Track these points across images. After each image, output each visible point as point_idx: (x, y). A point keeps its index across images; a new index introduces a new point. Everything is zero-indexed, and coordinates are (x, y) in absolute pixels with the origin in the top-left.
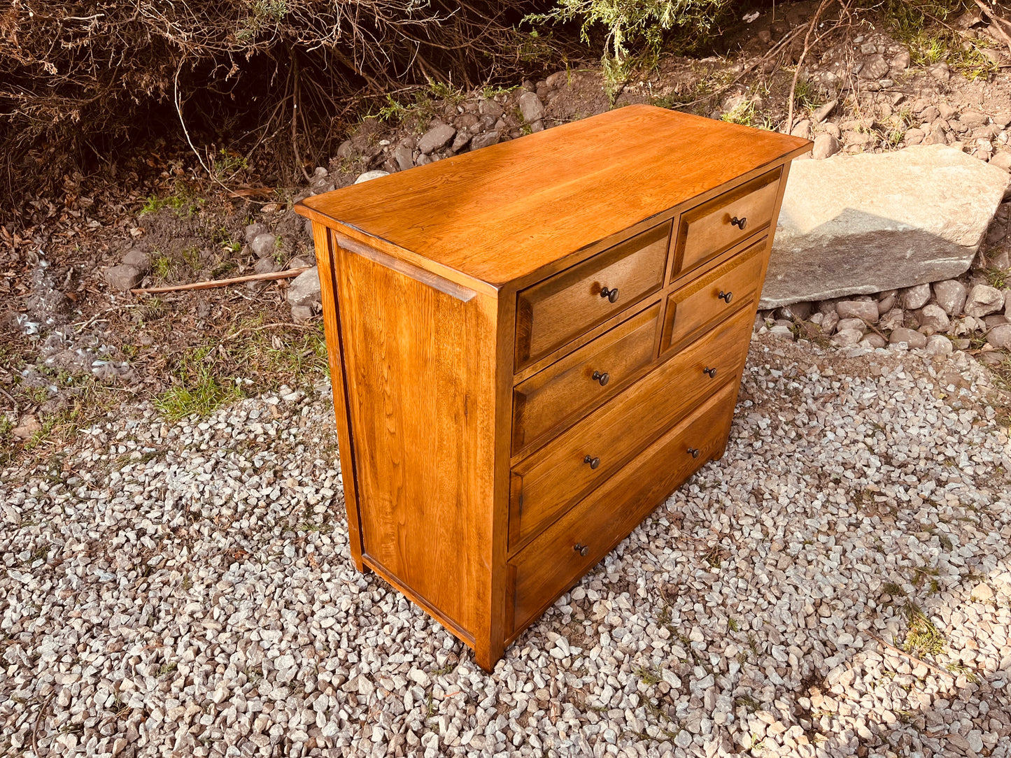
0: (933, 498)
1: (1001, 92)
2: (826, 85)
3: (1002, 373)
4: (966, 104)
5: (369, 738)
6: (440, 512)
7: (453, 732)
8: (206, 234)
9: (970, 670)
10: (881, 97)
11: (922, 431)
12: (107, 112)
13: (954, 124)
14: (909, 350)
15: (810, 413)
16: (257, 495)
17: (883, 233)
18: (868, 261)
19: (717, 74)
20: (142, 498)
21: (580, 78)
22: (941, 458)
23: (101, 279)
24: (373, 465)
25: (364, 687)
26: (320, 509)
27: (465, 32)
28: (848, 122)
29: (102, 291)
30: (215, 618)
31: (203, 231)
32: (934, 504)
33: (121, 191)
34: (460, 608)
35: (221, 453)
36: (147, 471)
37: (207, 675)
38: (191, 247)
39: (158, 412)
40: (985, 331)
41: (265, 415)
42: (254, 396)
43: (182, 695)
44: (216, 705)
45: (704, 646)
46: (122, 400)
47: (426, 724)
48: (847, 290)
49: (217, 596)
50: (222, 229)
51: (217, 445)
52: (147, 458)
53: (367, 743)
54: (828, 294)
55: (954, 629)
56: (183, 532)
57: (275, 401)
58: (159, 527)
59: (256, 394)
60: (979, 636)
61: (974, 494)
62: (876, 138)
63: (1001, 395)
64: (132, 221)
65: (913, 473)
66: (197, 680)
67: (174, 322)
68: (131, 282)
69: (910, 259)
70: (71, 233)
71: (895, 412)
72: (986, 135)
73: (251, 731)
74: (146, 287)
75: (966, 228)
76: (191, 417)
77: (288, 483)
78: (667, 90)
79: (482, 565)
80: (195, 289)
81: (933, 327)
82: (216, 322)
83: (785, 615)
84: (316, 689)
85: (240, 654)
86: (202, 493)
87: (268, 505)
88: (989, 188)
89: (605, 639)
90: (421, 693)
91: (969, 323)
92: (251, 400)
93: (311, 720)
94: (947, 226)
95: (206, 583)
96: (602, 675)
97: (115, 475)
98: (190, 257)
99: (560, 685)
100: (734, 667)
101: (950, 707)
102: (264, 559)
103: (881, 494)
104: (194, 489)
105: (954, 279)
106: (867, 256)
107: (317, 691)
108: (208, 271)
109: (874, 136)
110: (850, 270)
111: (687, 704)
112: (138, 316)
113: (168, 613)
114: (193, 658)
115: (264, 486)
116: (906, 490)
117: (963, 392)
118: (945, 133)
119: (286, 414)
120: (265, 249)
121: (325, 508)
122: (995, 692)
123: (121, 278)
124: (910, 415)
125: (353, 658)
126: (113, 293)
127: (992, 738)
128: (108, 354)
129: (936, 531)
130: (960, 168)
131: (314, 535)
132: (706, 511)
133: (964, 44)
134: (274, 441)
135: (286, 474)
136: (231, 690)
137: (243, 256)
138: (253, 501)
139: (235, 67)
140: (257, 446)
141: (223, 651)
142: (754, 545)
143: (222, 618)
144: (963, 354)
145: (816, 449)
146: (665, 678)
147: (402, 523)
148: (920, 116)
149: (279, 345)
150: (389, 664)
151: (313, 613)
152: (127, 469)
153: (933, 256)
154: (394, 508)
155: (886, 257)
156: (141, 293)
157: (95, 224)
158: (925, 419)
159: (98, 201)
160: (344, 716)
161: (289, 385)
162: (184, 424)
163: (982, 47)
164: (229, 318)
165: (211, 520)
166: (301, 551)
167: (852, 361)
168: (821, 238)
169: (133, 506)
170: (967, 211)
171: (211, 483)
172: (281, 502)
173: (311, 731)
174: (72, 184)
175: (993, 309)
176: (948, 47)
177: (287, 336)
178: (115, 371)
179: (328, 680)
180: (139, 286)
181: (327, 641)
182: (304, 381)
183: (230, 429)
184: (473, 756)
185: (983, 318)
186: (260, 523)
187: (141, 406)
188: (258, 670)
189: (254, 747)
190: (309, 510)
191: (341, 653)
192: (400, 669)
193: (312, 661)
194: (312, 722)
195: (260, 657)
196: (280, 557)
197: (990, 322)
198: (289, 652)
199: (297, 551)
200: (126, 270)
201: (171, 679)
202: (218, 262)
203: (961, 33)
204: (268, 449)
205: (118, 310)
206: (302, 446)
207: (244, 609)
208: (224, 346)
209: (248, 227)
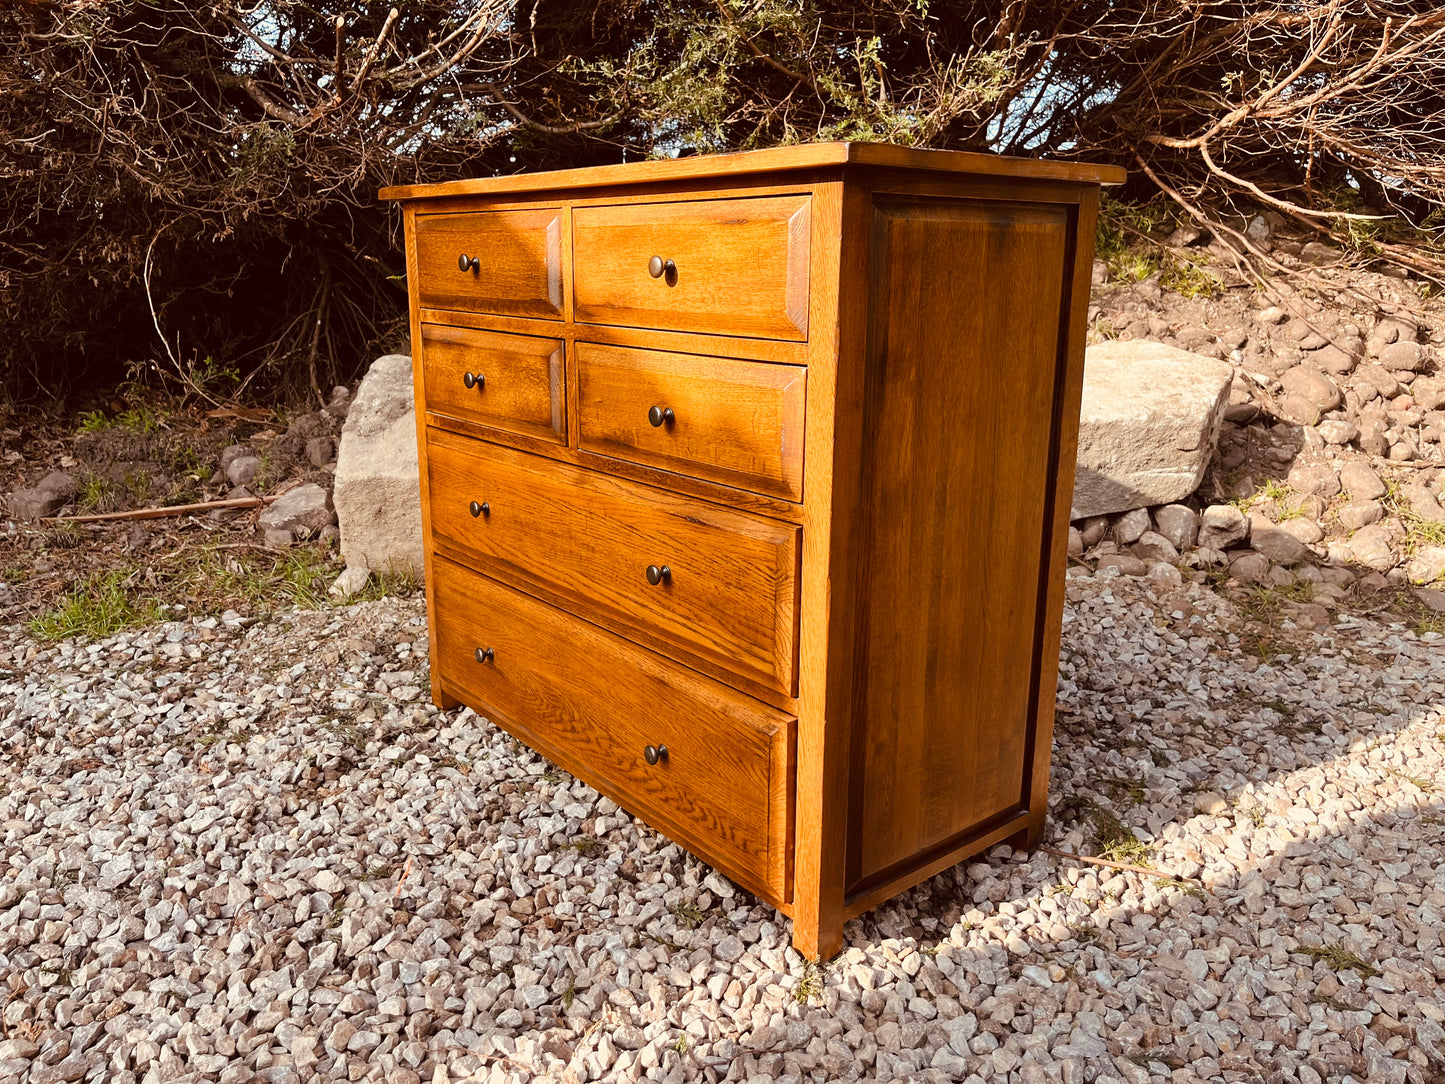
0: (1149, 717)
1: (1229, 311)
3: (1252, 606)
4: (1184, 323)
5: (225, 950)
7: (363, 937)
8: (165, 458)
9: (1190, 885)
11: (1137, 658)
14: (1121, 576)
16: (147, 712)
30: (27, 818)
31: (161, 454)
32: (1148, 722)
35: (107, 674)
38: (141, 471)
39: (32, 635)
40: (1226, 563)
41: (191, 637)
42: (182, 619)
47: (324, 936)
50: (190, 452)
51: (107, 665)
53: (217, 956)
55: (1167, 842)
56: (19, 749)
57: (211, 622)
59: (185, 618)
60: (1206, 850)
61: (1207, 714)
63: (1249, 625)
65: (1121, 696)
67: (91, 550)
68: (43, 509)
69: (1115, 469)
71: (1101, 639)
74: (65, 515)
75: (1178, 422)
76: (79, 638)
77: (198, 700)
80: (135, 517)
81: (1156, 559)
82: (153, 552)
84: (157, 897)
85: (49, 857)
86: (65, 712)
87: (161, 721)
88: (1204, 379)
90: (325, 901)
91: (1204, 555)
92: (177, 623)
93: (137, 928)
94: (1153, 419)
95: (27, 788)
98: (137, 485)
101: (1157, 925)
102: (129, 767)
104: (52, 705)
105: (1177, 502)
108: (161, 499)
112: (40, 541)
115: (161, 703)
116: (1110, 711)
117: (1195, 620)
119: (225, 635)
120: (245, 474)
121: (246, 723)
122: (1228, 909)
123: (30, 502)
124: (1122, 641)
125: (228, 863)
126: (14, 523)
127: (1220, 954)
129: (1147, 746)
130: (1168, 361)
131: (218, 746)
133: (1179, 263)
134: (195, 663)
135: (197, 692)
136: (22, 893)
137: (213, 485)
138: (138, 718)
139: (229, 230)
140: (168, 667)
141: (25, 854)
143: (37, 819)
144: (1196, 585)
148: (1125, 331)
149: (235, 570)
150: (286, 870)
151: (183, 818)
156: (54, 520)
157: (15, 456)
158: (1142, 646)
159: (27, 436)
160: (191, 927)
161: (237, 611)
162: (65, 645)
163: (1203, 265)
164: (173, 547)
165: (65, 736)
166: (191, 761)
170: (1177, 401)
171: (82, 702)
172: (180, 719)
173: (132, 944)
175: (1234, 536)
176: (1159, 267)
177: (252, 563)
179: (180, 887)
180: (55, 515)
181: (194, 847)
182: (263, 608)
183: (131, 651)
184: (385, 968)
185: (1226, 550)
186: (140, 738)
187: (8, 629)
188: (72, 874)
189: (34, 958)
190: (222, 724)
191: (211, 857)
192: (301, 875)
193: (161, 864)
194: (138, 935)
195: (80, 860)
196: (154, 764)
197: (1233, 555)
198: (127, 853)
199: (185, 762)
200: (40, 493)
202: (175, 490)
203: (1174, 250)
204: (183, 670)
205: (14, 537)
206: (236, 666)
207: (74, 812)
208: (155, 570)
209: (228, 449)
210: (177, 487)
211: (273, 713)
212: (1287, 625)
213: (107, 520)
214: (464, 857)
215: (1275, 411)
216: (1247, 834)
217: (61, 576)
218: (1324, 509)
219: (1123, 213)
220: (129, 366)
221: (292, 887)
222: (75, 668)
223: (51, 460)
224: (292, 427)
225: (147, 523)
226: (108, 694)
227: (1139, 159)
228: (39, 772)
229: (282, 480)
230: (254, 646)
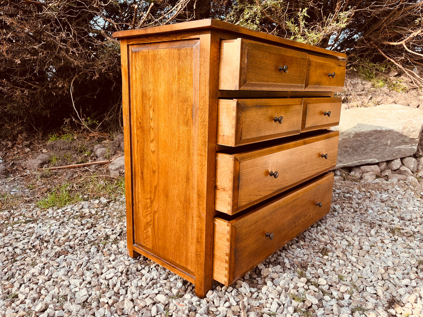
1: (412, 96)
4: (399, 100)
6: (177, 191)
8: (76, 149)
10: (363, 97)
14: (399, 181)
15: (358, 203)
16: (81, 233)
17: (376, 131)
18: (372, 146)
23: (25, 166)
24: (142, 178)
29: (24, 170)
30: (45, 275)
31: (75, 148)
34: (187, 256)
35: (65, 219)
36: (26, 227)
37: (34, 300)
38: (69, 153)
41: (91, 206)
42: (87, 200)
43: (17, 308)
44: (36, 313)
45: (327, 286)
46: (22, 203)
48: (364, 161)
49: (49, 267)
50: (84, 147)
51: (65, 216)
52: (27, 222)
54: (355, 163)
56: (38, 247)
57: (97, 201)
58: (26, 246)
65: (416, 222)
66: (28, 301)
67: (55, 178)
68: (38, 165)
69: (390, 146)
70: (16, 152)
71: (400, 202)
74: (45, 167)
76: (54, 207)
77: (98, 228)
79: (200, 217)
80: (67, 168)
82: (75, 179)
83: (370, 274)
84: (98, 306)
85: (56, 290)
86: (52, 233)
87: (86, 236)
88: (418, 115)
89: (269, 283)
90: (162, 307)
92: (86, 202)
94: (404, 129)
95: (44, 263)
96: (270, 299)
97: (9, 228)
98: (67, 157)
99: (246, 304)
100: (347, 296)
102: (79, 253)
103: (403, 229)
104: (48, 231)
105: (410, 156)
106: (371, 143)
107: (98, 307)
108: (75, 162)
110: (364, 150)
111: (324, 311)
112: (38, 176)
113: (20, 275)
114: (28, 292)
115: (85, 229)
116: (416, 228)
119: (102, 206)
120: (102, 154)
121: (116, 236)
123: (34, 164)
124: (407, 203)
125: (122, 291)
126: (29, 170)
128: (20, 188)
131: (108, 245)
132: (316, 234)
133: (393, 82)
134: (94, 215)
135: (97, 225)
136: (47, 306)
137: (91, 157)
138: (78, 235)
139: (97, 76)
140: (85, 217)
141: (46, 289)
142: (344, 247)
143: (49, 275)
145: (366, 215)
146: (308, 298)
147: (156, 210)
149: (102, 184)
150: (144, 294)
151: (102, 273)
152: (16, 226)
153: (400, 144)
154: (152, 202)
155: (379, 144)
156: (42, 170)
157: (28, 149)
158: (414, 205)
159: (31, 144)
161: (105, 197)
162: (50, 210)
163: (400, 82)
164: (81, 177)
165: (54, 242)
166: (100, 251)
167: (373, 185)
168: (349, 134)
169: (14, 238)
170: (411, 123)
171: (58, 229)
172: (93, 235)
174: (21, 137)
176: (387, 83)
177: (107, 180)
178: (21, 193)
179: (106, 302)
180: (42, 167)
181: (108, 285)
182: (113, 196)
183: (72, 211)
186: (80, 242)
187: (30, 205)
188: (65, 297)
190: (107, 237)
191: (116, 289)
192: (150, 296)
193: (98, 292)
195: (67, 291)
196: (88, 252)
198: (85, 289)
199: (98, 251)
200: (37, 161)
201: (13, 302)
202: (80, 159)
203: (391, 78)
204: (90, 218)
205: (30, 175)
206: (108, 216)
207: (62, 272)
208: (76, 184)
209: (96, 146)
210: (80, 158)
211: (124, 232)
213: (59, 169)
217: (46, 187)
219: (375, 66)
220: (65, 120)
221: (149, 302)
222: (54, 218)
223: (39, 151)
224: (115, 138)
225: (72, 169)
226: (67, 227)
227: (379, 49)
228: (47, 256)
229: (114, 155)
230: (112, 209)
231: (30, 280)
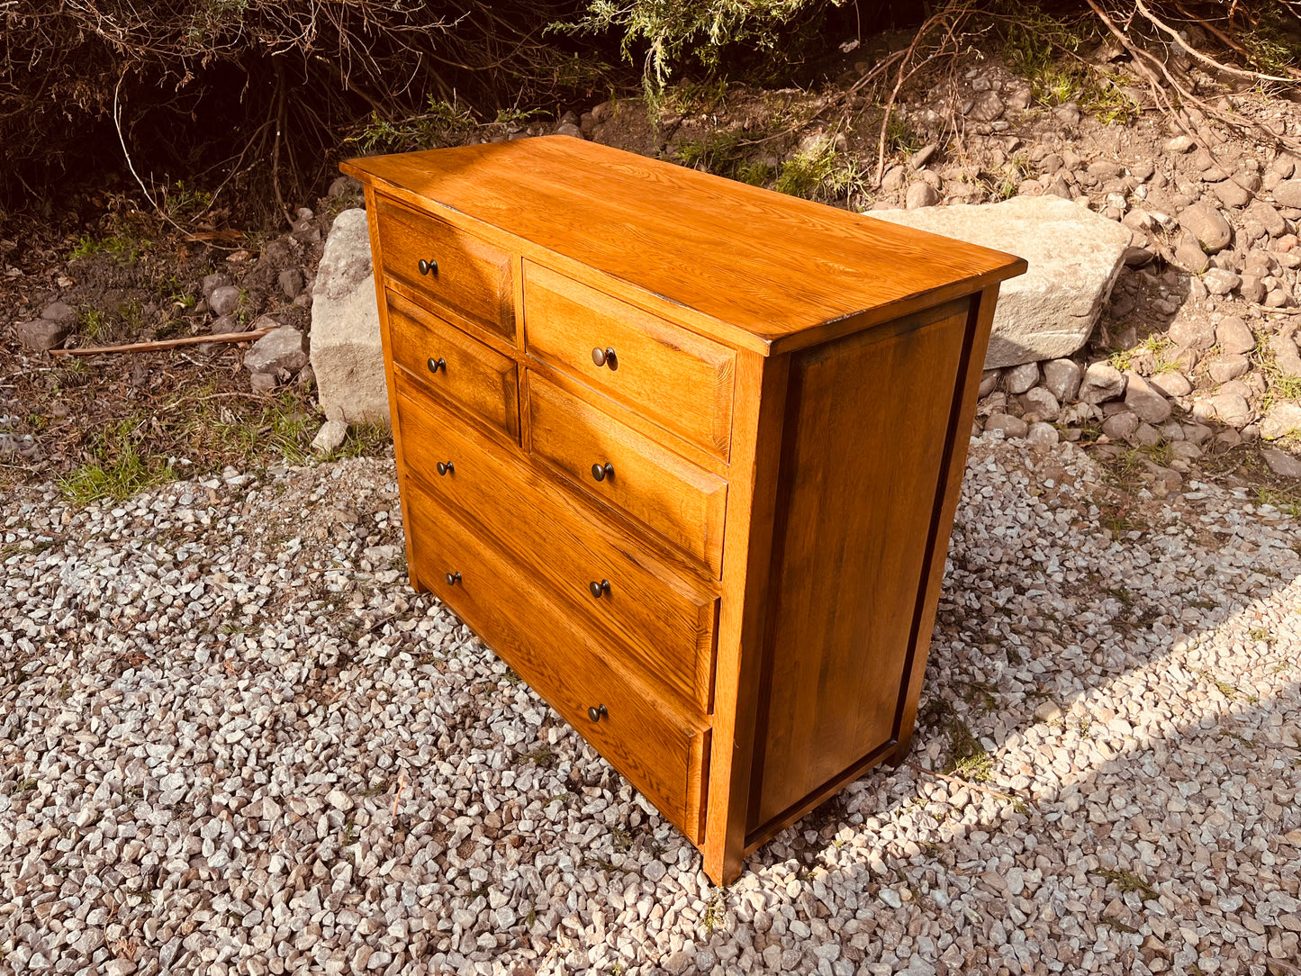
0: (1010, 606)
1: (1141, 139)
2: (925, 124)
3: (1116, 468)
4: (1098, 153)
5: (266, 869)
7: (371, 860)
8: (152, 284)
9: (1020, 800)
10: (993, 142)
11: (1009, 532)
12: (37, 134)
13: (1080, 176)
14: (1006, 439)
16: (174, 592)
19: (795, 108)
20: (26, 594)
21: (631, 109)
22: (1027, 562)
23: (14, 337)
25: (270, 811)
26: (251, 609)
27: (493, 50)
28: (951, 170)
29: (13, 352)
30: (93, 729)
31: (148, 282)
32: (1008, 613)
33: (54, 233)
35: (135, 544)
36: (39, 564)
37: (73, 796)
38: (131, 299)
39: (62, 494)
40: (1101, 418)
41: (200, 501)
42: (189, 478)
43: (38, 816)
44: (79, 829)
46: (18, 480)
47: (341, 854)
49: (99, 706)
50: (173, 279)
51: (133, 534)
52: (39, 548)
53: (261, 875)
55: (1008, 752)
56: (72, 634)
57: (215, 484)
58: (43, 628)
59: (192, 476)
60: (1038, 761)
61: (1059, 603)
62: (983, 190)
63: (1110, 493)
64: (62, 269)
65: (990, 579)
66: (59, 800)
67: (100, 390)
68: (50, 340)
69: (1012, 331)
71: (980, 510)
72: (1119, 188)
73: (118, 860)
74: (70, 347)
75: (1074, 293)
76: (104, 501)
77: (214, 579)
78: (735, 124)
80: (132, 351)
81: (1039, 414)
82: (154, 392)
84: (208, 813)
85: (117, 772)
86: (104, 590)
87: (186, 605)
88: (1104, 246)
90: (339, 819)
91: (1083, 410)
92: (185, 482)
93: (196, 848)
94: (1052, 290)
95: (88, 691)
98: (130, 313)
101: (989, 840)
102: (168, 665)
104: (93, 584)
105: (1065, 357)
107: (208, 815)
108: (152, 330)
109: (980, 187)
112: (53, 381)
113: (35, 724)
114: (57, 775)
115: (184, 581)
116: (978, 598)
117: (1064, 488)
118: (1068, 186)
119: (227, 500)
120: (226, 304)
121: (257, 608)
122: (1046, 826)
123: (38, 335)
124: (998, 512)
125: (260, 777)
126: (27, 355)
127: (1035, 877)
128: (9, 425)
129: (1005, 643)
130: (1073, 223)
131: (238, 638)
133: (1100, 82)
134: (206, 531)
135: (214, 569)
136: (100, 812)
137: (198, 313)
138: (166, 600)
139: (189, 76)
140: (184, 536)
141: (97, 768)
143: (101, 730)
144: (1070, 445)
148: (1039, 165)
149: (229, 419)
150: (306, 785)
151: (219, 726)
152: (12, 561)
153: (1039, 328)
156: (62, 355)
157: (16, 272)
158: (1015, 519)
159: (22, 246)
160: (238, 843)
161: (236, 467)
162: (94, 509)
163: (1122, 85)
164: (170, 387)
165: (109, 620)
166: (217, 656)
169: (12, 604)
170: (1075, 272)
171: (117, 578)
172: (202, 601)
173: (194, 861)
175: (1111, 393)
176: (1082, 85)
177: (242, 409)
178: (14, 446)
179: (225, 803)
180: (61, 347)
181: (231, 759)
182: (257, 463)
183: (151, 516)
184: (390, 890)
185: (1100, 405)
186: (172, 624)
187: (41, 488)
188: (138, 791)
189: (120, 878)
190: (237, 610)
191: (246, 772)
192: (318, 790)
193: (207, 780)
194: (197, 850)
195: (142, 775)
196: (188, 662)
197: (1108, 409)
198: (179, 769)
199: (212, 656)
200: (46, 325)
201: (28, 799)
202: (165, 320)
203: (1097, 67)
204: (198, 540)
205: (29, 375)
206: (241, 537)
207: (131, 721)
208: (159, 419)
209: (207, 278)
211: (278, 595)
212: (1144, 493)
213: (109, 353)
214: (446, 769)
215: (1168, 257)
216: (1074, 746)
217: (77, 423)
218: (1197, 362)
219: (1053, 29)
220: (109, 198)
221: (313, 804)
222: (106, 537)
223: (48, 276)
224: (263, 252)
225: (145, 360)
226: (139, 571)
229: (260, 313)
230: (254, 512)
231: (59, 744)
